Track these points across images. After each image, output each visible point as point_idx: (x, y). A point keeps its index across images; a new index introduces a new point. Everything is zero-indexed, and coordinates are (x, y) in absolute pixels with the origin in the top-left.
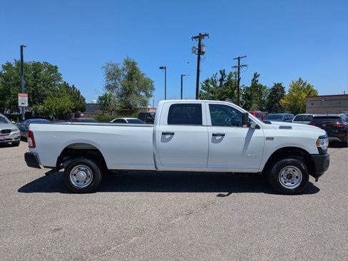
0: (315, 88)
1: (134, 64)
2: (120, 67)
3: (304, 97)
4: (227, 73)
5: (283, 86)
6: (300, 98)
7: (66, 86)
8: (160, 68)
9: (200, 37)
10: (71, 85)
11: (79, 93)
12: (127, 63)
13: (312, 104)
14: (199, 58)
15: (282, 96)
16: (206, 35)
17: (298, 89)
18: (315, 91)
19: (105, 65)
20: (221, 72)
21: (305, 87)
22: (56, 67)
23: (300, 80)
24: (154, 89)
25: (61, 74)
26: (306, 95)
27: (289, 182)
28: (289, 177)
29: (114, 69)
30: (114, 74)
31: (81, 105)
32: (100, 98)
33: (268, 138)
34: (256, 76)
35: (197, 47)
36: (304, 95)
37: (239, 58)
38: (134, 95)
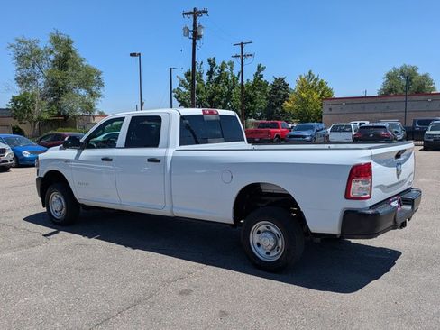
0: (329, 86)
2: (41, 46)
3: (316, 98)
4: (218, 64)
5: (286, 81)
6: (311, 100)
8: (131, 55)
9: (195, 13)
12: (56, 40)
13: (330, 109)
14: (194, 44)
15: (286, 97)
16: (204, 12)
17: (308, 86)
18: (330, 91)
19: (16, 43)
20: (209, 61)
21: (317, 84)
23: (310, 73)
24: (102, 85)
26: (318, 96)
32: (14, 100)
34: (260, 69)
35: (192, 29)
36: (316, 96)
37: (242, 44)
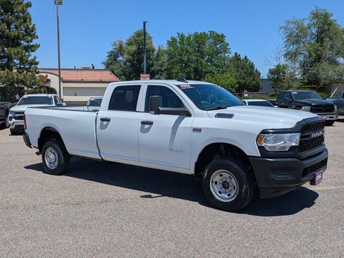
1: (326, 16)
7: (237, 57)
10: (242, 57)
11: (252, 66)
22: (223, 36)
25: (228, 44)
27: (225, 193)
28: (225, 185)
29: (297, 29)
30: (297, 36)
31: (254, 83)
33: (196, 130)
38: (325, 64)
